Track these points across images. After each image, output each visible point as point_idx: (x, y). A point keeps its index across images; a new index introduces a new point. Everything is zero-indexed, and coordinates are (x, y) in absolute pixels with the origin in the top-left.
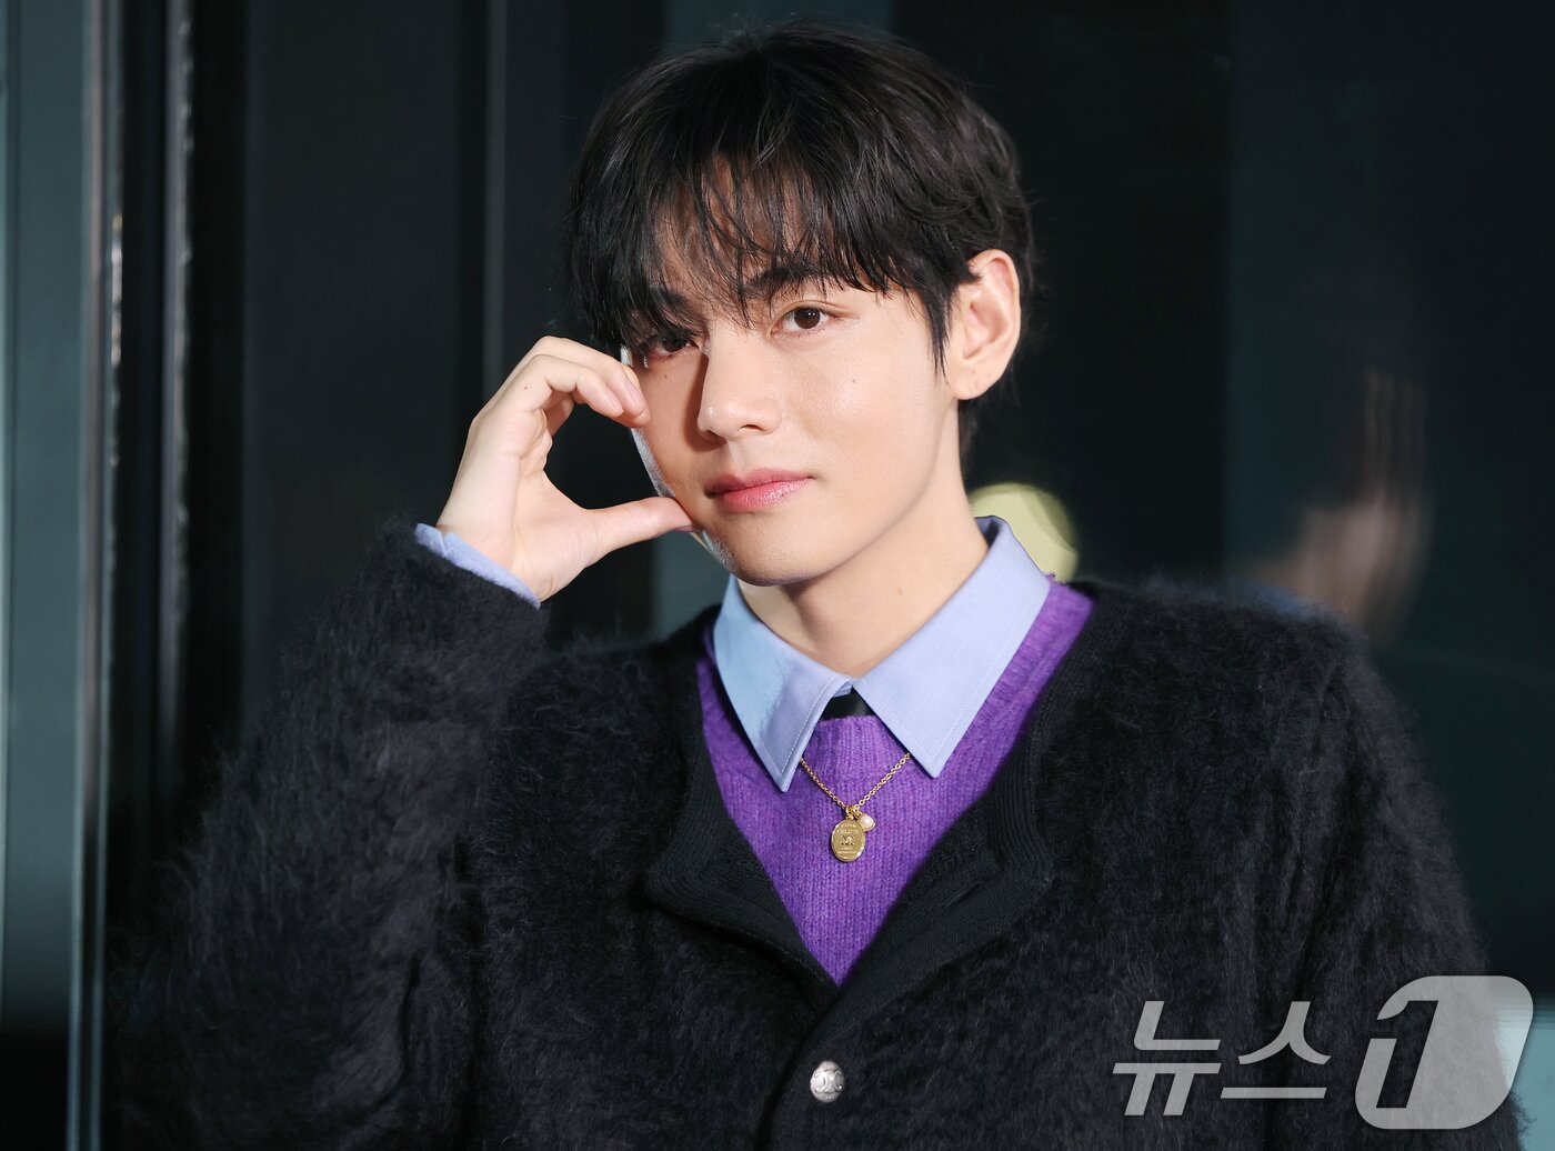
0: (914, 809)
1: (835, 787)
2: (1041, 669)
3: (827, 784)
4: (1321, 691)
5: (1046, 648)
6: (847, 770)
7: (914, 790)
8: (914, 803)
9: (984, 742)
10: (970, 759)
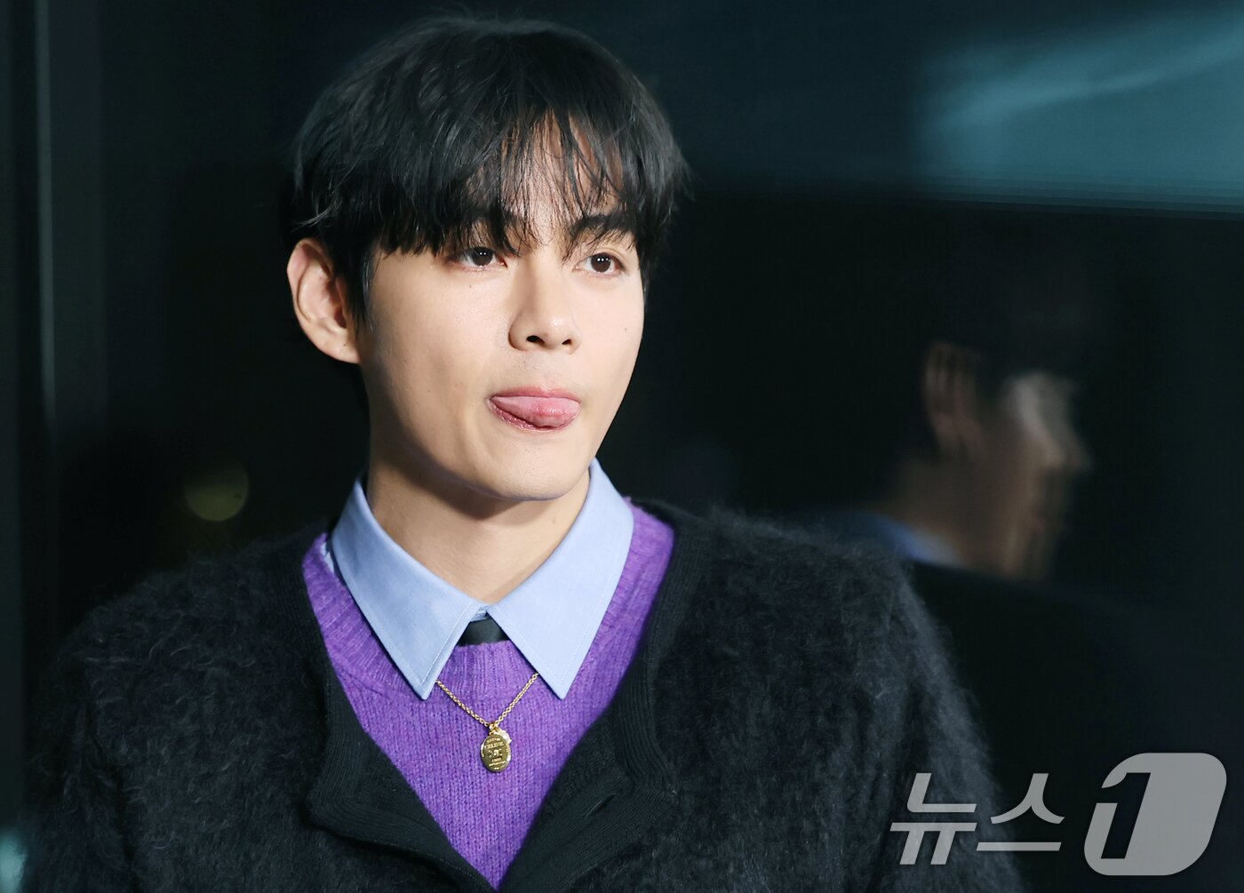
0: (541, 724)
1: (473, 705)
2: (636, 598)
3: (464, 702)
4: (887, 618)
5: (637, 580)
6: (485, 691)
7: (539, 708)
8: (541, 719)
9: (595, 663)
10: (584, 679)
